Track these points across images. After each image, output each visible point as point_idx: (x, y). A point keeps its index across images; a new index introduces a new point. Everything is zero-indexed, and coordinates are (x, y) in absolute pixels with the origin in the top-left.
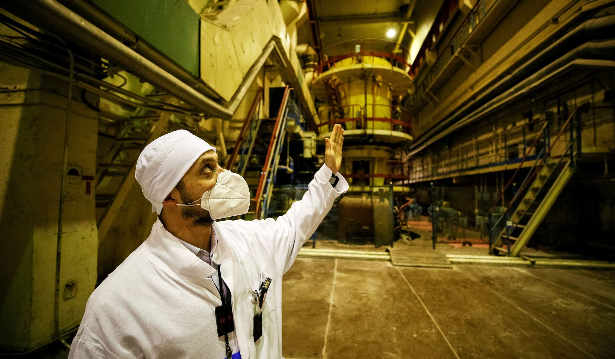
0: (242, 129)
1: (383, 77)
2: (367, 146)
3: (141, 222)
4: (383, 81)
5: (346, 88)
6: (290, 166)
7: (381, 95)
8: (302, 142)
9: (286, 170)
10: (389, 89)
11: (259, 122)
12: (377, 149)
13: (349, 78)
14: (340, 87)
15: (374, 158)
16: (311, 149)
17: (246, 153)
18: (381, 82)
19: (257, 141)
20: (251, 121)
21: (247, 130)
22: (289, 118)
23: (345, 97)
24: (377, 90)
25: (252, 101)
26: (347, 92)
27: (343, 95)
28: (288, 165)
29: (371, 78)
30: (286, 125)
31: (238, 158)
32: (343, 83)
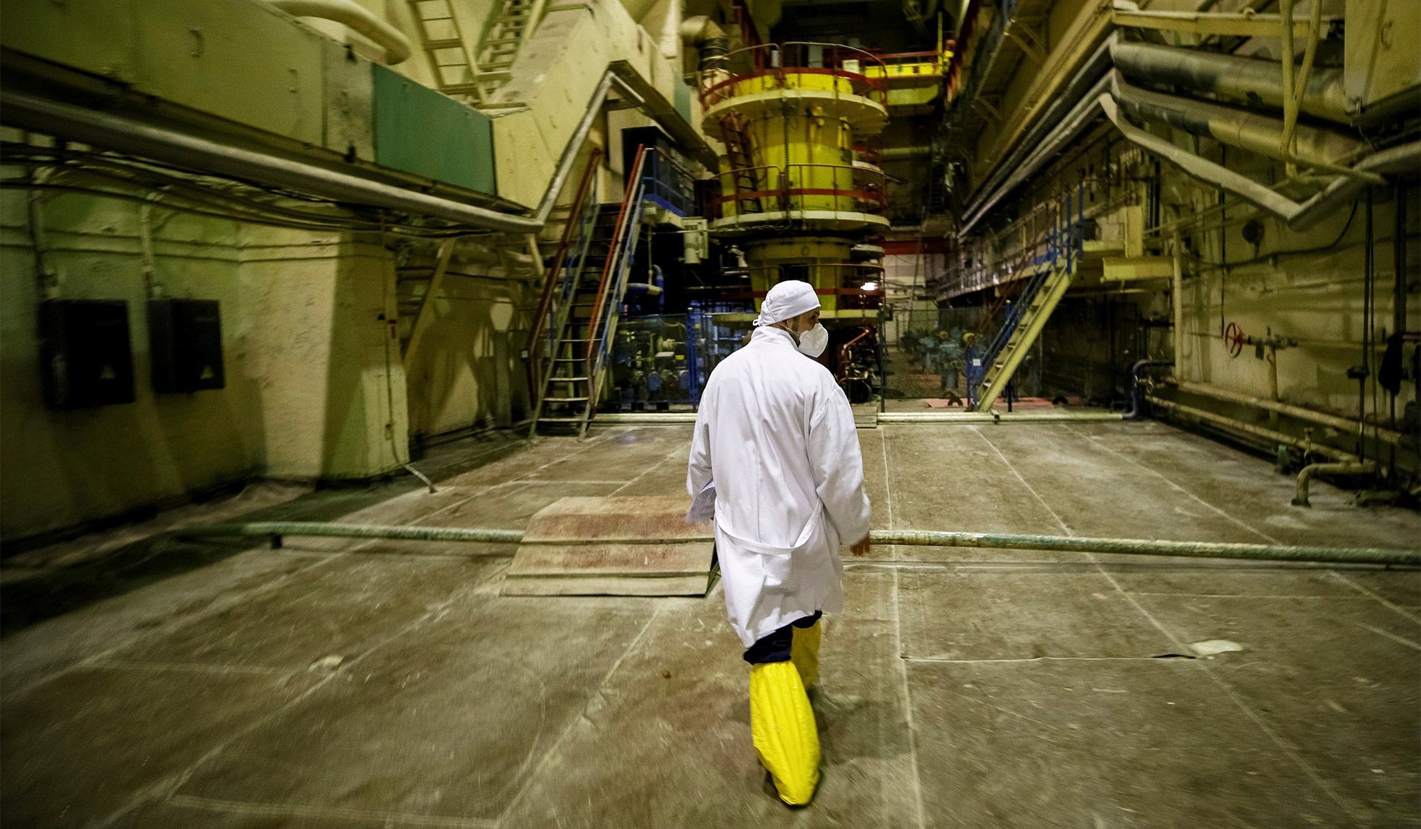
0: (568, 222)
1: (825, 110)
2: (797, 239)
3: (426, 377)
4: (825, 115)
5: (760, 131)
6: (655, 283)
7: (823, 143)
8: (682, 236)
9: (647, 289)
10: (840, 128)
11: (597, 211)
12: (820, 243)
13: (765, 113)
14: (750, 129)
15: (814, 260)
16: (697, 248)
17: (576, 264)
18: (823, 117)
19: (592, 244)
20: (584, 207)
21: (576, 224)
22: (646, 202)
23: (758, 148)
24: (816, 135)
25: (583, 174)
26: (761, 139)
27: (755, 145)
28: (650, 281)
29: (803, 112)
30: (641, 214)
31: (563, 273)
32: (755, 121)
